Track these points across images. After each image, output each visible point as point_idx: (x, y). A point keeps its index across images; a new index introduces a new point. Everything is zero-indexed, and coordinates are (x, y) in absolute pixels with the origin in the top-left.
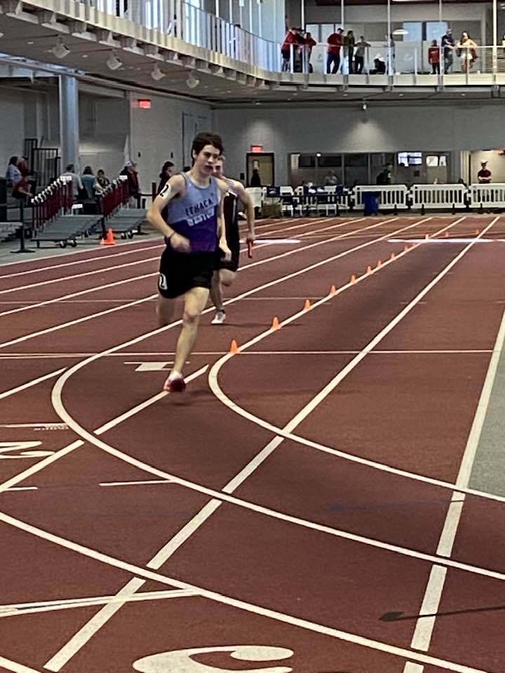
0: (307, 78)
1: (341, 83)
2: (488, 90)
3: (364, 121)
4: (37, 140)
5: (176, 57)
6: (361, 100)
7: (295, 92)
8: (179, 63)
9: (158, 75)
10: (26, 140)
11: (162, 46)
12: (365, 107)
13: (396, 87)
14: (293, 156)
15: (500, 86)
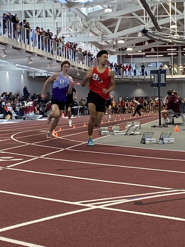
0: (122, 77)
1: (131, 78)
2: (171, 80)
3: (139, 88)
4: (49, 93)
5: (83, 70)
6: (137, 83)
7: (119, 80)
8: (84, 71)
9: (78, 74)
10: (47, 93)
11: (79, 67)
12: (138, 85)
13: (146, 79)
14: (120, 98)
15: (174, 78)
